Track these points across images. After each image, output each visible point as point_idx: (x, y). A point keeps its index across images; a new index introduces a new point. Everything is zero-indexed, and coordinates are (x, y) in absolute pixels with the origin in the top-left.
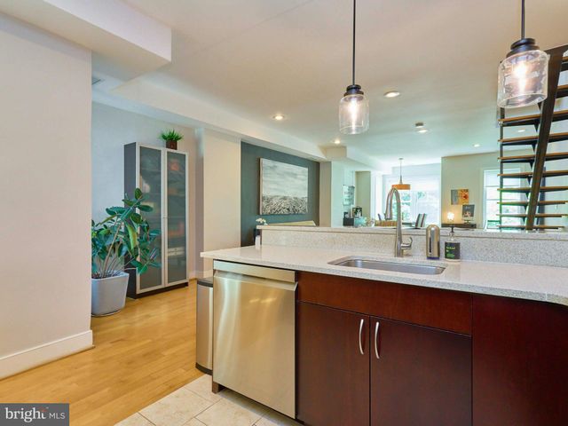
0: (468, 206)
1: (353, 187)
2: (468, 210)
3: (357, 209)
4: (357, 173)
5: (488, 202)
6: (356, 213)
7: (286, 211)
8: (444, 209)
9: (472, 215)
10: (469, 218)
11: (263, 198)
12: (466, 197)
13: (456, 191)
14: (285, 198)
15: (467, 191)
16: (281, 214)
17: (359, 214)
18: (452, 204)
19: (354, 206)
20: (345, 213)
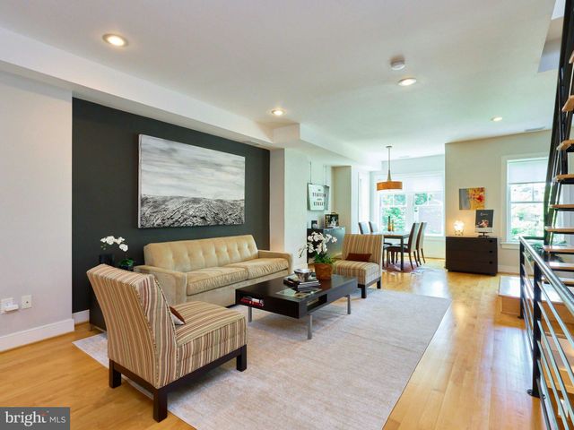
0: (484, 211)
1: (327, 187)
2: (485, 217)
3: (332, 216)
4: (334, 169)
5: (513, 205)
6: (330, 221)
7: (198, 222)
8: (449, 216)
9: (490, 225)
10: (486, 229)
11: (145, 201)
12: (480, 199)
13: (466, 190)
14: (195, 201)
15: (482, 190)
16: (187, 227)
17: (333, 224)
18: (461, 209)
19: (329, 212)
20: (314, 222)
